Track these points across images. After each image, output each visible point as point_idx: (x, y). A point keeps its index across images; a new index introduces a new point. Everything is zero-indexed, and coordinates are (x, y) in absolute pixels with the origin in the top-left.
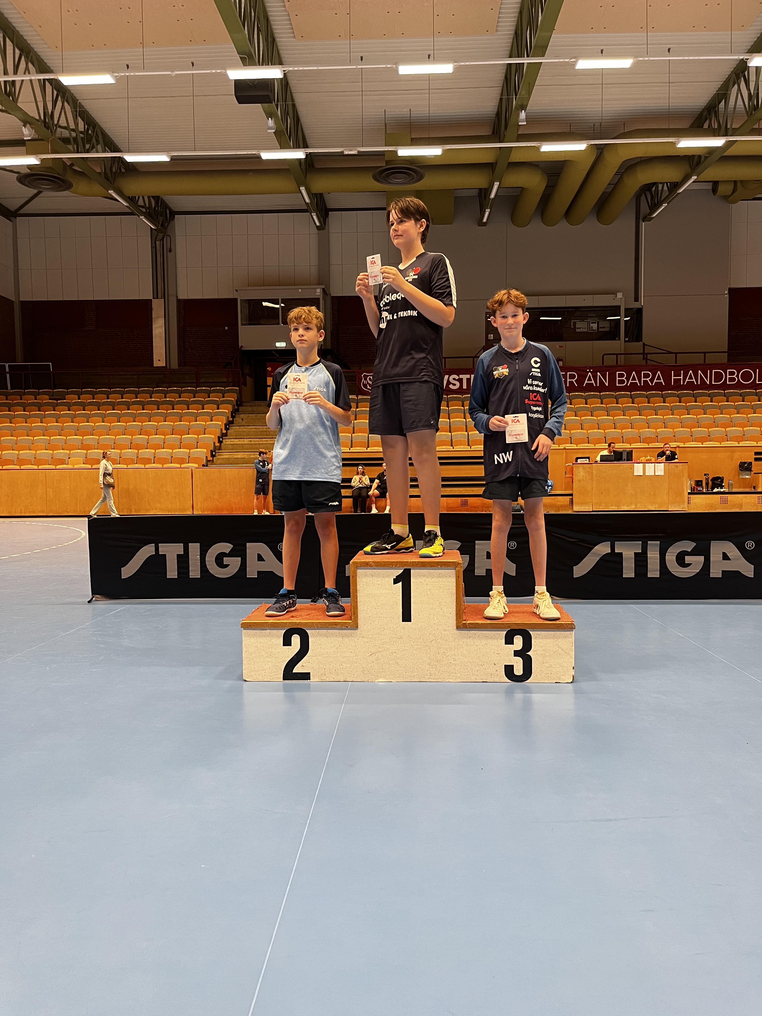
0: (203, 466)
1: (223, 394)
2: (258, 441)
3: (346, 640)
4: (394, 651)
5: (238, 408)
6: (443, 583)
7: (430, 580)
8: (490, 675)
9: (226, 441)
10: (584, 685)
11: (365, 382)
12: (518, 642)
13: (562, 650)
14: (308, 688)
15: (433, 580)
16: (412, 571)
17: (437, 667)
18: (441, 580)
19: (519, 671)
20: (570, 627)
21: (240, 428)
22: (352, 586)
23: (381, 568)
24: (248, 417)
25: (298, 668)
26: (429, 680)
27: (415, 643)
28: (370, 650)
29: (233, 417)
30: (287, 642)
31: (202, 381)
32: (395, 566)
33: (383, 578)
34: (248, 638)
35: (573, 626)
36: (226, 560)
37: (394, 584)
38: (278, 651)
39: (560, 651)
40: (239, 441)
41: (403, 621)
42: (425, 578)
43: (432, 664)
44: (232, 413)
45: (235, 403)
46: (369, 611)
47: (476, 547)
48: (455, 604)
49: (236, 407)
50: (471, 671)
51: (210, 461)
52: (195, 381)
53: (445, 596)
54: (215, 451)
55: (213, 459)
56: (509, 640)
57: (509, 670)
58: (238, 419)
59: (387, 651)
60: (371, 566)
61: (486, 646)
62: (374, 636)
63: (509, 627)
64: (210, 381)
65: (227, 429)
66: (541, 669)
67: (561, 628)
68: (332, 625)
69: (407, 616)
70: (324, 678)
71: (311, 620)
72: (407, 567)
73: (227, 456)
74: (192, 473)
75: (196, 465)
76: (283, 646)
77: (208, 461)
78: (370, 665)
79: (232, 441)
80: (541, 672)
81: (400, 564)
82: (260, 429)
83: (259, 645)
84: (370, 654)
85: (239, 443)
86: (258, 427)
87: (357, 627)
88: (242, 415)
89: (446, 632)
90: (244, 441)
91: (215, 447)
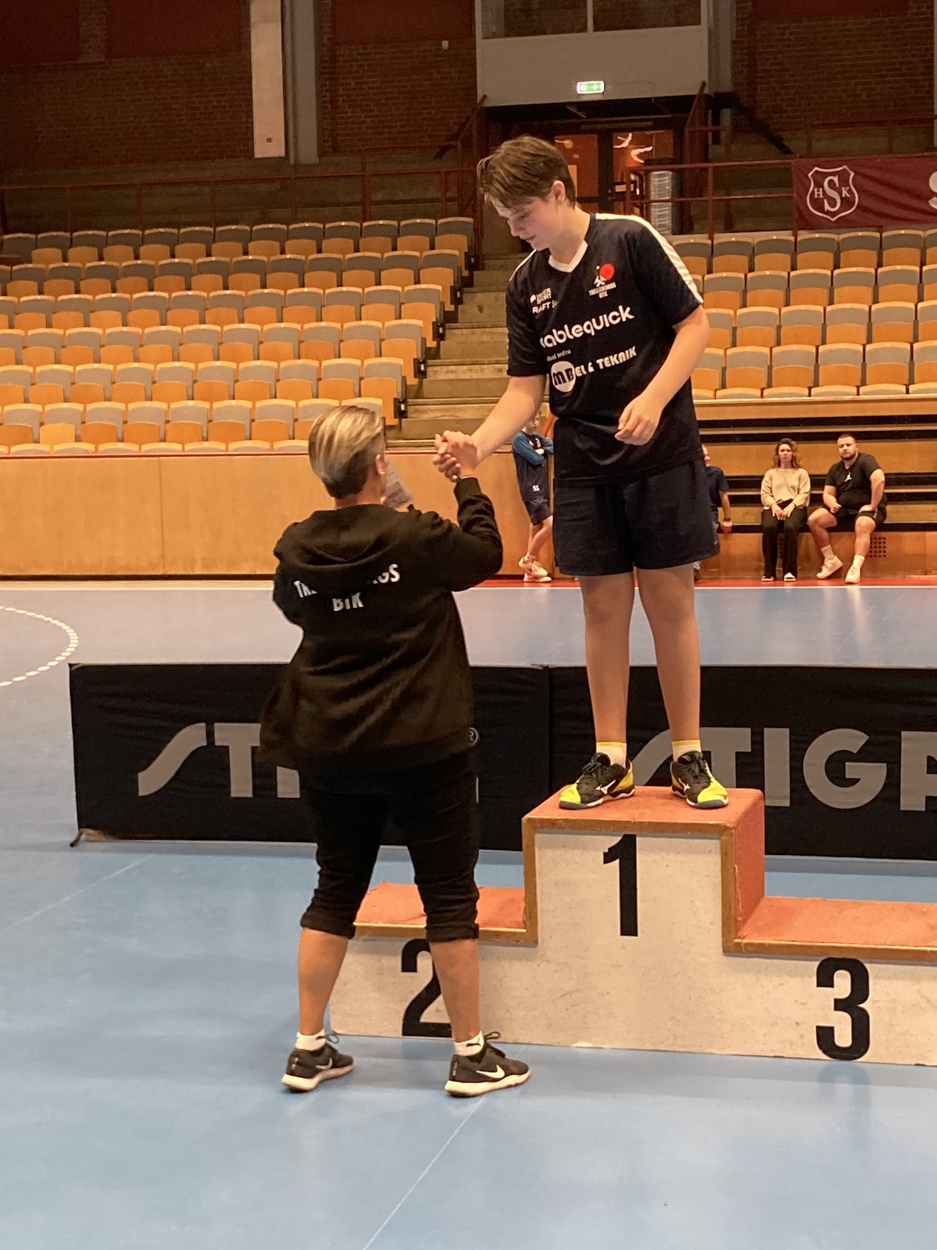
1: (433, 234)
3: (517, 965)
4: (607, 990)
5: (471, 276)
6: (697, 864)
7: (672, 857)
8: (788, 1045)
9: (436, 372)
11: (819, 194)
12: (842, 983)
15: (679, 857)
16: (638, 839)
17: (687, 1026)
18: (693, 858)
19: (844, 1038)
21: (473, 333)
23: (578, 831)
24: (496, 300)
25: (429, 1014)
26: (672, 1049)
28: (561, 985)
29: (457, 301)
30: (409, 964)
31: (379, 196)
32: (604, 829)
33: (585, 852)
37: (606, 862)
38: (393, 980)
40: (471, 370)
41: (621, 934)
42: (664, 853)
43: (677, 1021)
44: (454, 290)
45: (462, 263)
46: (558, 911)
47: (903, 745)
48: (720, 906)
49: (466, 273)
50: (752, 1038)
51: (391, 427)
52: (358, 198)
53: (700, 889)
54: (404, 402)
55: (400, 423)
56: (824, 980)
57: (825, 1036)
58: (468, 309)
59: (592, 990)
60: (561, 827)
61: (781, 988)
62: (568, 960)
63: (824, 953)
64: (400, 196)
65: (439, 337)
66: (888, 1038)
69: (629, 925)
72: (629, 830)
73: (438, 414)
76: (402, 971)
78: (561, 1015)
79: (452, 372)
80: (887, 1042)
81: (615, 826)
83: (359, 967)
84: (560, 994)
85: (468, 376)
87: (537, 943)
88: (480, 295)
89: (704, 959)
90: (481, 370)
91: (406, 388)
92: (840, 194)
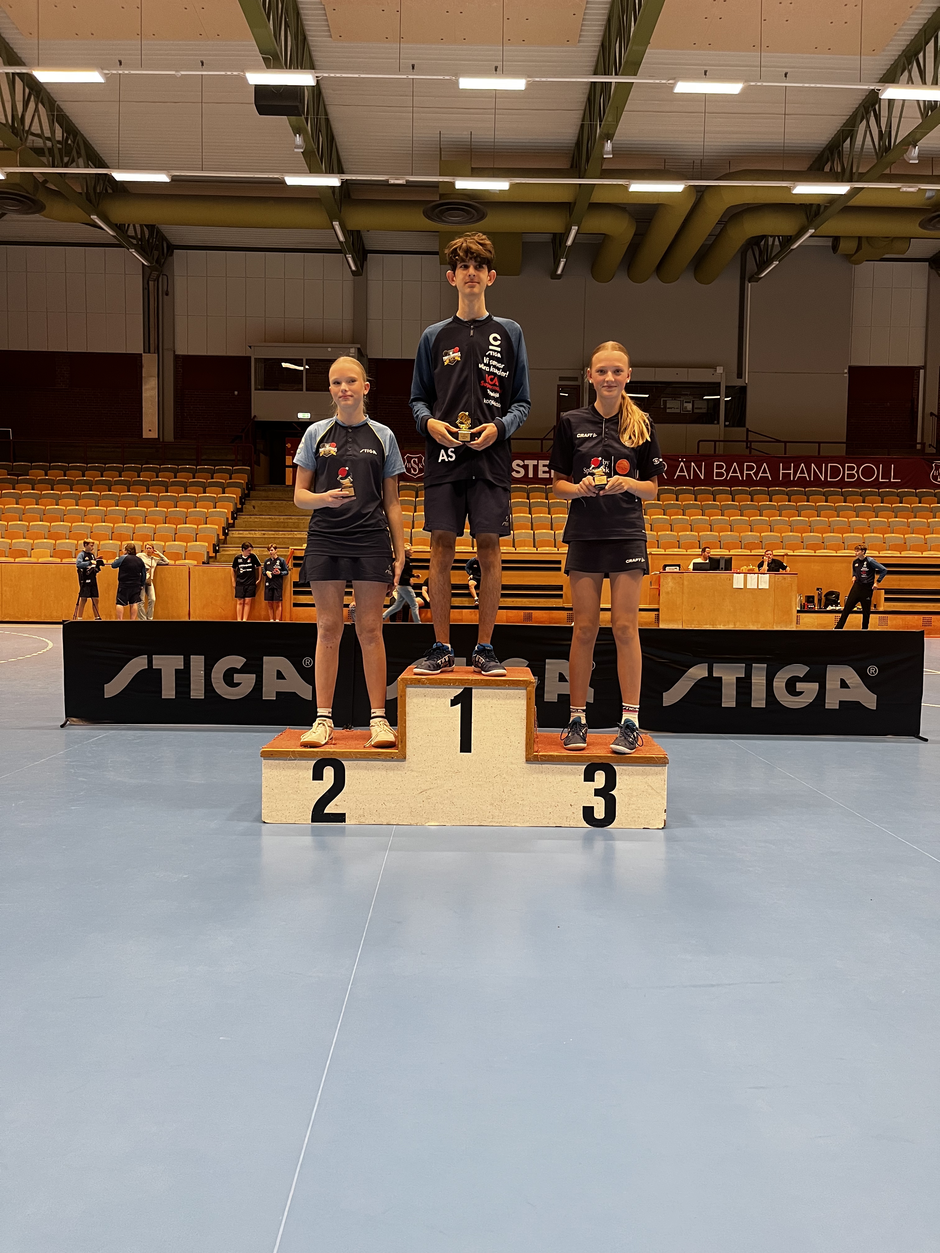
0: (204, 563)
1: (231, 474)
2: (274, 534)
3: (391, 774)
4: (450, 788)
5: (249, 493)
6: (511, 706)
7: (495, 701)
8: (565, 818)
9: (233, 534)
10: (678, 832)
11: (409, 465)
12: (600, 779)
13: (653, 789)
14: (342, 832)
15: (500, 702)
16: (473, 690)
17: (501, 807)
18: (508, 702)
19: (600, 813)
20: (661, 762)
21: (251, 518)
22: (400, 708)
23: (436, 686)
24: (261, 503)
25: (330, 807)
26: (491, 824)
27: (474, 779)
28: (419, 786)
29: (242, 503)
30: (318, 775)
31: (204, 457)
32: (454, 685)
33: (439, 699)
34: (269, 770)
35: (667, 761)
36: (237, 678)
37: (452, 706)
38: (307, 786)
39: (650, 791)
40: (250, 533)
41: (461, 752)
42: (489, 700)
43: (495, 804)
44: (241, 498)
45: (245, 486)
46: (420, 738)
47: (547, 667)
48: (524, 732)
49: (246, 492)
50: (542, 814)
51: (212, 557)
52: (194, 457)
53: (513, 721)
54: (218, 546)
55: (216, 555)
56: (589, 777)
57: (588, 812)
58: (248, 507)
59: (440, 788)
60: (423, 683)
61: (561, 782)
62: (425, 770)
63: (589, 760)
64: (214, 458)
65: (234, 518)
66: (627, 812)
67: (651, 763)
68: (375, 755)
69: (466, 746)
70: (363, 820)
71: (348, 749)
72: (468, 685)
74: (189, 572)
75: (195, 563)
76: (313, 780)
77: (209, 558)
78: (419, 805)
79: (241, 534)
80: (626, 815)
81: (461, 682)
82: (275, 519)
83: (283, 778)
84: (419, 792)
86: (273, 517)
87: (405, 758)
88: (253, 502)
89: (513, 766)
90: (255, 533)
91: (219, 540)
92: (418, 466)
